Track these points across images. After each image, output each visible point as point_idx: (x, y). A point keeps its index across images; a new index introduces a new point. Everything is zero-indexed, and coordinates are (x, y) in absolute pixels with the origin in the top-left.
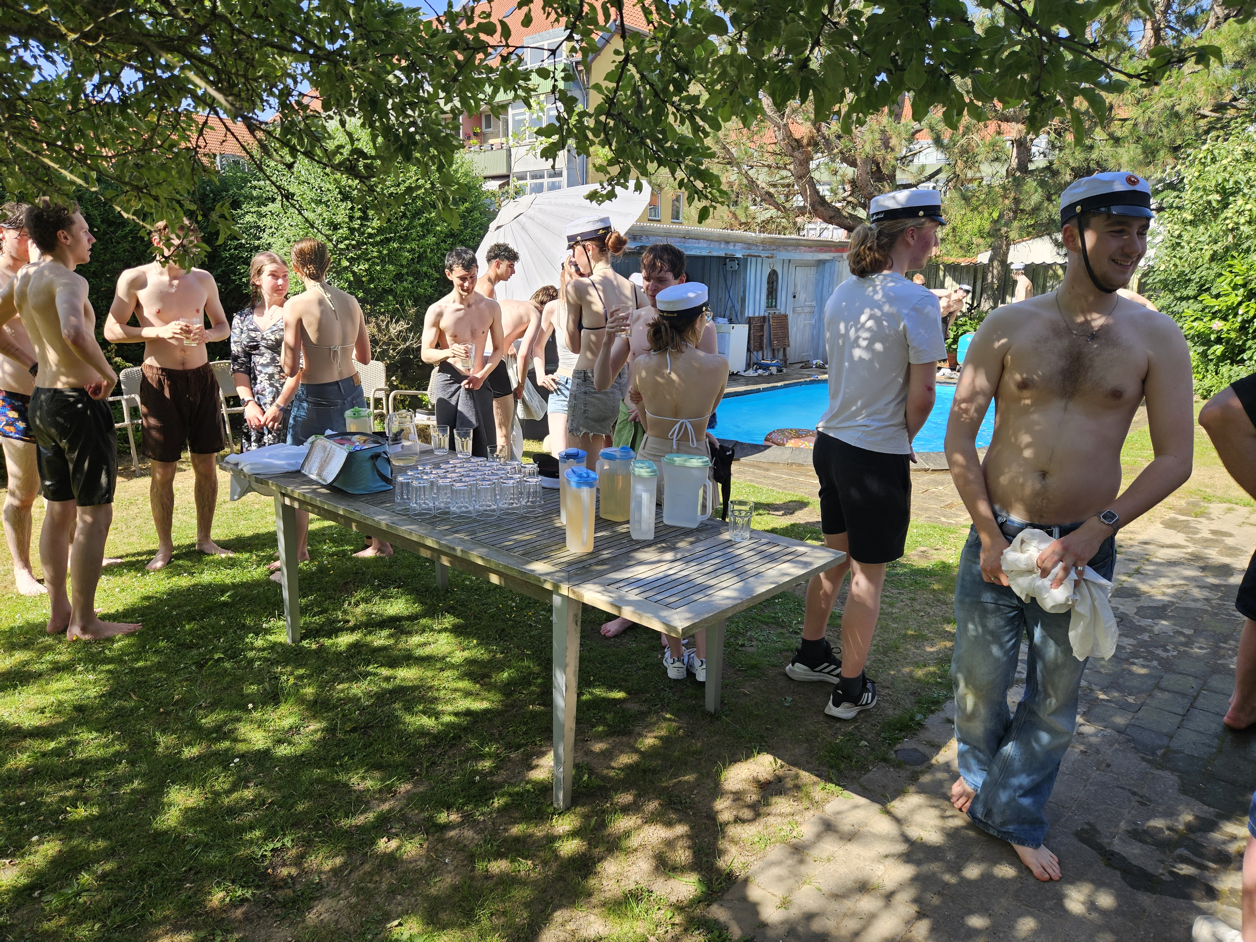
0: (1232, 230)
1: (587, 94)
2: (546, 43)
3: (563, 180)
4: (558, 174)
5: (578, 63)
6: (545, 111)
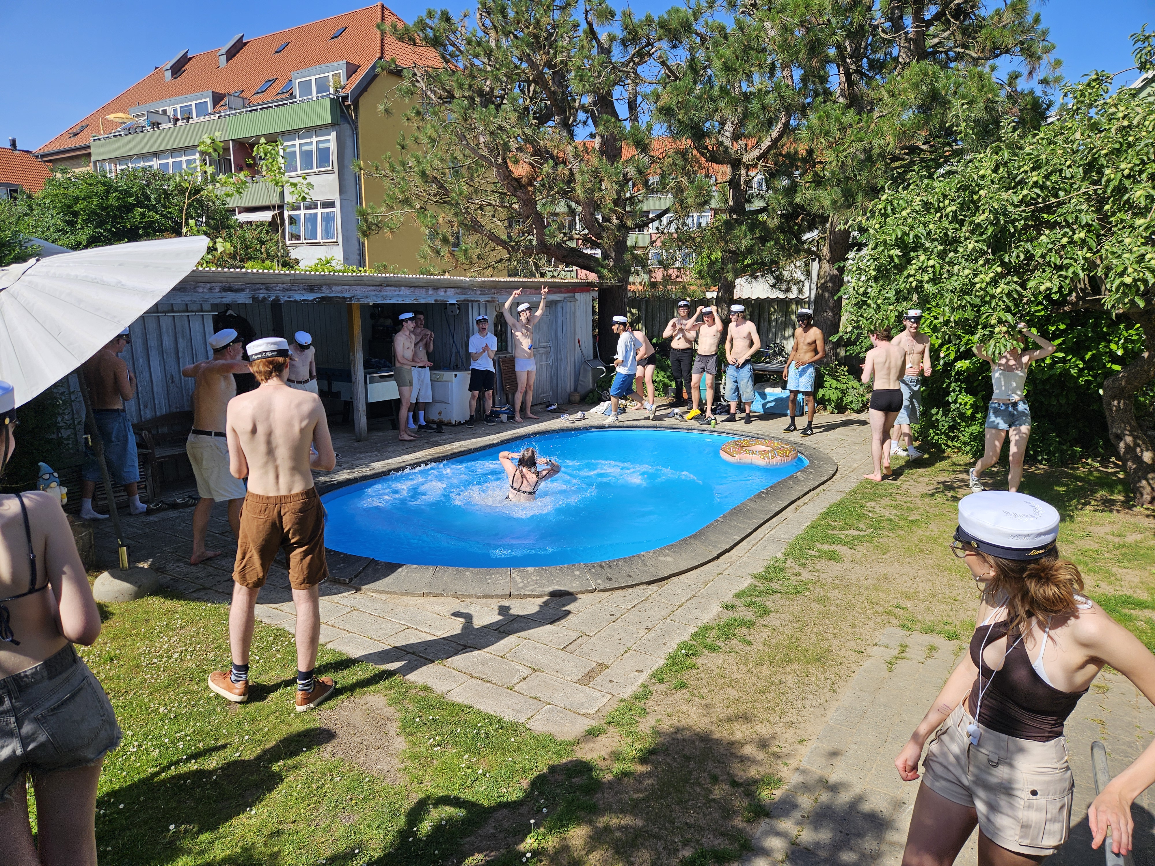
0: (917, 288)
1: (356, 128)
2: (313, 78)
3: (337, 211)
4: (331, 205)
5: (345, 98)
6: (315, 143)
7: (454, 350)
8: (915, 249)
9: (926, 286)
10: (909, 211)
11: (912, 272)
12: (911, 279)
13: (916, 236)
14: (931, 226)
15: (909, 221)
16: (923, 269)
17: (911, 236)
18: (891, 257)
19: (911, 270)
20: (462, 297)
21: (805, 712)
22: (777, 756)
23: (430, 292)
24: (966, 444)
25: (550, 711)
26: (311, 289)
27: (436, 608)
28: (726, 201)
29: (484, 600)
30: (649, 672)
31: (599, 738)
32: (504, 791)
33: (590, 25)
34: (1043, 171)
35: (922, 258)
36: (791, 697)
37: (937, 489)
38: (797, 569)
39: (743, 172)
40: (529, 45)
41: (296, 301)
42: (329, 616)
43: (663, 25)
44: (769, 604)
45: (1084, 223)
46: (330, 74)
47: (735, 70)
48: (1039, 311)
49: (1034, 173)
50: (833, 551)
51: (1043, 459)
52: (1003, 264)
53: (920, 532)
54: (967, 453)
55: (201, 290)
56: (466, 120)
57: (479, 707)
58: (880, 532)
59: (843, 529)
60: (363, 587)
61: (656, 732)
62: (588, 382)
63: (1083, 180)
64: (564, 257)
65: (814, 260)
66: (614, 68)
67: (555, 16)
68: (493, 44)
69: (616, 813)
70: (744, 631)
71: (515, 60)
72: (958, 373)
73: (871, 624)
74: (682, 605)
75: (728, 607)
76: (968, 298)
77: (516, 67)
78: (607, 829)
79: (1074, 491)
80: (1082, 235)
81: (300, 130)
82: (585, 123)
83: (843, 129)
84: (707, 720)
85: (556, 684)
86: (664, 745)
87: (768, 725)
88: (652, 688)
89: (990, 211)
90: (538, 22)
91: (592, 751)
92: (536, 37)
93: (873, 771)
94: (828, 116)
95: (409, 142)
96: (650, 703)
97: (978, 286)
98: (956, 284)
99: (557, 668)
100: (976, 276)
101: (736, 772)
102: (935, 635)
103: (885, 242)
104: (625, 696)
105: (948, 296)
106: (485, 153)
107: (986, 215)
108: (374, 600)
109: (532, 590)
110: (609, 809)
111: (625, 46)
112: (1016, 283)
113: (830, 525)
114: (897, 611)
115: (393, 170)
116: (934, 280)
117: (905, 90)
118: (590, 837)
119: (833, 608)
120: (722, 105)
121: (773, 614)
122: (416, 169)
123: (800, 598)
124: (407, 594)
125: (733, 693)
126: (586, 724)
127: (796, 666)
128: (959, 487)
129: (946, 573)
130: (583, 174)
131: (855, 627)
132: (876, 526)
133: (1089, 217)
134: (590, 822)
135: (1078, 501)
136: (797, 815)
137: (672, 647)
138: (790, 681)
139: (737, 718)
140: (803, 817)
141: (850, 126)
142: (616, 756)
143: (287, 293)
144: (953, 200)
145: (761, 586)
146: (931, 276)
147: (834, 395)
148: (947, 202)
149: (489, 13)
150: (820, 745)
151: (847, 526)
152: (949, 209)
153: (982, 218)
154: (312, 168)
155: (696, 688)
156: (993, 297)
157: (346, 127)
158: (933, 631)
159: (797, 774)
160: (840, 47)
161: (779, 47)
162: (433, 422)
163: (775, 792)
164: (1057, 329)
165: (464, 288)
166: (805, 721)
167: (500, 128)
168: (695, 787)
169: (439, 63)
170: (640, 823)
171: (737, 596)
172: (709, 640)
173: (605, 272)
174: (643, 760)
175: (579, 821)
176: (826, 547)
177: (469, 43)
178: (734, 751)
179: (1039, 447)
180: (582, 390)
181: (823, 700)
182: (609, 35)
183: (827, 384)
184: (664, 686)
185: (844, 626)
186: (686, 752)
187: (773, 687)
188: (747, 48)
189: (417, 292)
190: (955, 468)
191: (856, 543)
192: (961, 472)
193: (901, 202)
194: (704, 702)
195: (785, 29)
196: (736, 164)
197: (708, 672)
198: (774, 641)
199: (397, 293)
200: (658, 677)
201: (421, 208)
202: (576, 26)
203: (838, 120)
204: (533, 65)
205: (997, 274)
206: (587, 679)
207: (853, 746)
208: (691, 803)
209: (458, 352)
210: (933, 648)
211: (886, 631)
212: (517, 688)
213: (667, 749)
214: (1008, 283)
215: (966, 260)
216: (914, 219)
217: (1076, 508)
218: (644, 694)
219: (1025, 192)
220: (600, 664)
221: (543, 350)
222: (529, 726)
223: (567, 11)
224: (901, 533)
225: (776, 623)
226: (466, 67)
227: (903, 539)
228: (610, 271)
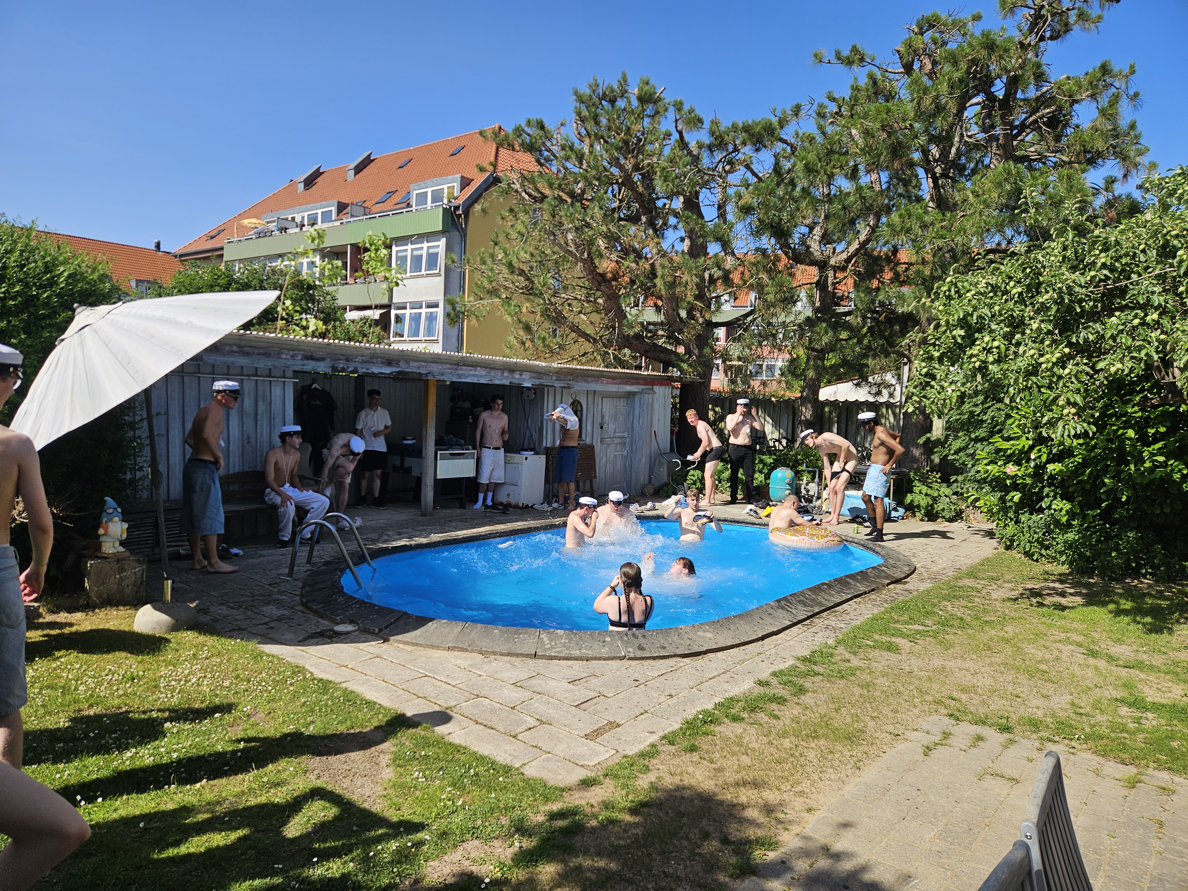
0: (980, 369)
1: (465, 236)
2: (429, 190)
3: (440, 311)
4: (436, 306)
5: (457, 208)
6: (425, 249)
7: (528, 434)
8: (980, 331)
9: (990, 367)
10: (973, 292)
11: (975, 352)
12: (974, 359)
13: (980, 317)
14: (997, 308)
15: (974, 302)
16: (989, 351)
17: (975, 317)
18: (954, 337)
19: (975, 350)
20: (538, 382)
21: (821, 785)
22: (779, 821)
23: (506, 374)
24: (1061, 553)
25: (548, 760)
26: (389, 362)
27: (459, 662)
28: (814, 303)
29: (508, 658)
30: (661, 734)
31: (593, 788)
32: (479, 822)
33: (680, 133)
34: (1111, 253)
35: (987, 339)
36: (808, 769)
37: (1021, 594)
38: (847, 656)
39: (831, 274)
40: (618, 149)
41: (373, 373)
42: (351, 660)
43: (746, 129)
44: (808, 685)
45: (1156, 304)
46: (445, 187)
47: (817, 171)
48: (1136, 412)
49: (1103, 255)
50: (889, 642)
51: (1147, 573)
52: (1070, 345)
53: (994, 632)
54: (1063, 563)
55: (284, 356)
56: (554, 217)
57: (476, 750)
58: (947, 629)
59: (907, 623)
60: (392, 638)
61: (653, 787)
62: (663, 474)
63: (1158, 263)
64: (646, 351)
65: (905, 364)
66: (699, 171)
67: (645, 124)
68: (586, 150)
69: (592, 855)
70: (774, 706)
71: (605, 164)
72: (1052, 477)
73: (916, 711)
74: (714, 678)
75: (761, 683)
76: (1034, 379)
77: (606, 170)
78: (579, 869)
79: (1178, 604)
80: (1155, 316)
81: (413, 236)
82: (675, 227)
83: (924, 226)
84: (712, 782)
85: (561, 736)
86: (660, 799)
87: (777, 792)
88: (660, 748)
89: (1054, 290)
90: (628, 129)
91: (581, 798)
92: (626, 142)
93: (883, 844)
94: (910, 216)
95: (501, 238)
96: (654, 761)
97: (1044, 366)
98: (1021, 364)
99: (567, 722)
100: (1042, 355)
101: (731, 831)
102: (986, 727)
103: (947, 322)
104: (630, 753)
105: (1012, 377)
106: (572, 249)
107: (1050, 294)
108: (399, 650)
109: (559, 652)
110: (586, 852)
111: (712, 152)
112: (1086, 364)
113: (892, 618)
114: (948, 702)
115: (484, 263)
116: (998, 361)
117: (990, 190)
118: (559, 874)
119: (877, 693)
120: (804, 204)
121: (810, 694)
122: (504, 261)
123: (843, 682)
124: (432, 647)
125: (746, 760)
126: (582, 774)
127: (822, 742)
128: (1048, 595)
129: (1013, 672)
130: (663, 267)
131: (897, 712)
132: (945, 624)
133: (1162, 299)
134: (563, 861)
135: (1180, 615)
136: (788, 876)
137: (690, 713)
138: (811, 755)
139: (745, 784)
140: (793, 878)
141: (932, 224)
142: (607, 805)
143: (367, 365)
144: (1019, 282)
145: (803, 668)
146: (996, 357)
147: (923, 501)
148: (1012, 284)
149: (582, 121)
150: (829, 815)
151: (912, 620)
152: (1014, 291)
153: (1046, 297)
154: (420, 271)
155: (707, 752)
156: (1060, 377)
157: (456, 235)
158: (984, 723)
159: (796, 840)
160: (925, 152)
161: (861, 150)
162: (501, 504)
163: (768, 853)
164: (1157, 431)
165: (540, 373)
166: (819, 793)
167: (588, 225)
168: (683, 842)
169: (535, 168)
170: (613, 866)
171: (774, 674)
172: (733, 711)
173: (685, 366)
174: (633, 811)
175: (550, 858)
176: (885, 639)
177: (563, 149)
178: (734, 812)
179: (1143, 559)
180: (656, 483)
181: (843, 774)
182: (698, 142)
183: (916, 490)
184: (674, 747)
185: (886, 711)
186: (682, 808)
187: (791, 759)
188: (831, 152)
189: (493, 373)
190: (1047, 577)
191: (918, 637)
192: (1053, 581)
193: (965, 284)
194: (714, 766)
195: (867, 133)
196: (822, 265)
197: (725, 739)
198: (804, 718)
199: (472, 373)
200: (670, 739)
201: (507, 298)
202: (668, 135)
203: (919, 218)
204: (621, 167)
205: (1064, 355)
206: (594, 735)
207: (867, 820)
208: (674, 854)
209: (532, 436)
210: (980, 738)
211: (930, 719)
212: (520, 737)
213: (661, 804)
214: (1077, 364)
215: (1034, 342)
216: (978, 300)
217: (1178, 621)
218: (652, 752)
219: (1093, 273)
220: (611, 723)
221: (619, 440)
222: (522, 770)
223: (657, 118)
224: (970, 631)
225: (812, 702)
226: (559, 171)
227: (969, 636)
228: (690, 365)
